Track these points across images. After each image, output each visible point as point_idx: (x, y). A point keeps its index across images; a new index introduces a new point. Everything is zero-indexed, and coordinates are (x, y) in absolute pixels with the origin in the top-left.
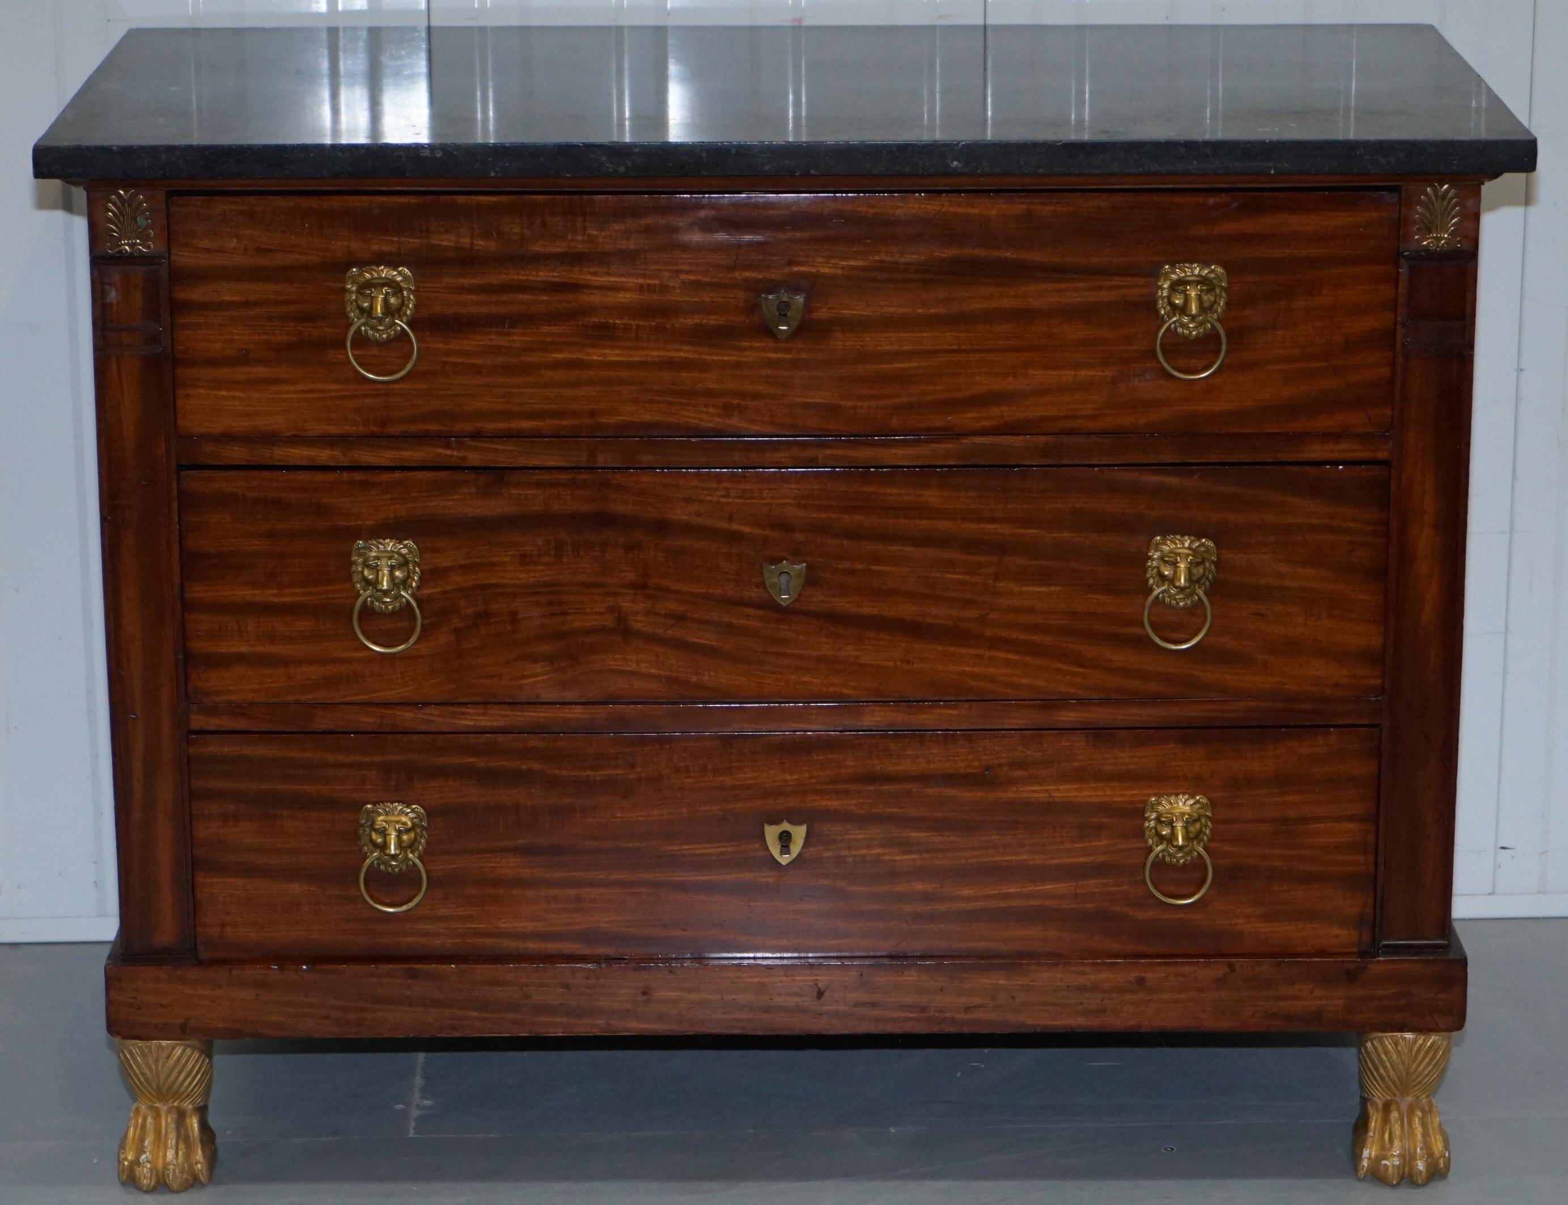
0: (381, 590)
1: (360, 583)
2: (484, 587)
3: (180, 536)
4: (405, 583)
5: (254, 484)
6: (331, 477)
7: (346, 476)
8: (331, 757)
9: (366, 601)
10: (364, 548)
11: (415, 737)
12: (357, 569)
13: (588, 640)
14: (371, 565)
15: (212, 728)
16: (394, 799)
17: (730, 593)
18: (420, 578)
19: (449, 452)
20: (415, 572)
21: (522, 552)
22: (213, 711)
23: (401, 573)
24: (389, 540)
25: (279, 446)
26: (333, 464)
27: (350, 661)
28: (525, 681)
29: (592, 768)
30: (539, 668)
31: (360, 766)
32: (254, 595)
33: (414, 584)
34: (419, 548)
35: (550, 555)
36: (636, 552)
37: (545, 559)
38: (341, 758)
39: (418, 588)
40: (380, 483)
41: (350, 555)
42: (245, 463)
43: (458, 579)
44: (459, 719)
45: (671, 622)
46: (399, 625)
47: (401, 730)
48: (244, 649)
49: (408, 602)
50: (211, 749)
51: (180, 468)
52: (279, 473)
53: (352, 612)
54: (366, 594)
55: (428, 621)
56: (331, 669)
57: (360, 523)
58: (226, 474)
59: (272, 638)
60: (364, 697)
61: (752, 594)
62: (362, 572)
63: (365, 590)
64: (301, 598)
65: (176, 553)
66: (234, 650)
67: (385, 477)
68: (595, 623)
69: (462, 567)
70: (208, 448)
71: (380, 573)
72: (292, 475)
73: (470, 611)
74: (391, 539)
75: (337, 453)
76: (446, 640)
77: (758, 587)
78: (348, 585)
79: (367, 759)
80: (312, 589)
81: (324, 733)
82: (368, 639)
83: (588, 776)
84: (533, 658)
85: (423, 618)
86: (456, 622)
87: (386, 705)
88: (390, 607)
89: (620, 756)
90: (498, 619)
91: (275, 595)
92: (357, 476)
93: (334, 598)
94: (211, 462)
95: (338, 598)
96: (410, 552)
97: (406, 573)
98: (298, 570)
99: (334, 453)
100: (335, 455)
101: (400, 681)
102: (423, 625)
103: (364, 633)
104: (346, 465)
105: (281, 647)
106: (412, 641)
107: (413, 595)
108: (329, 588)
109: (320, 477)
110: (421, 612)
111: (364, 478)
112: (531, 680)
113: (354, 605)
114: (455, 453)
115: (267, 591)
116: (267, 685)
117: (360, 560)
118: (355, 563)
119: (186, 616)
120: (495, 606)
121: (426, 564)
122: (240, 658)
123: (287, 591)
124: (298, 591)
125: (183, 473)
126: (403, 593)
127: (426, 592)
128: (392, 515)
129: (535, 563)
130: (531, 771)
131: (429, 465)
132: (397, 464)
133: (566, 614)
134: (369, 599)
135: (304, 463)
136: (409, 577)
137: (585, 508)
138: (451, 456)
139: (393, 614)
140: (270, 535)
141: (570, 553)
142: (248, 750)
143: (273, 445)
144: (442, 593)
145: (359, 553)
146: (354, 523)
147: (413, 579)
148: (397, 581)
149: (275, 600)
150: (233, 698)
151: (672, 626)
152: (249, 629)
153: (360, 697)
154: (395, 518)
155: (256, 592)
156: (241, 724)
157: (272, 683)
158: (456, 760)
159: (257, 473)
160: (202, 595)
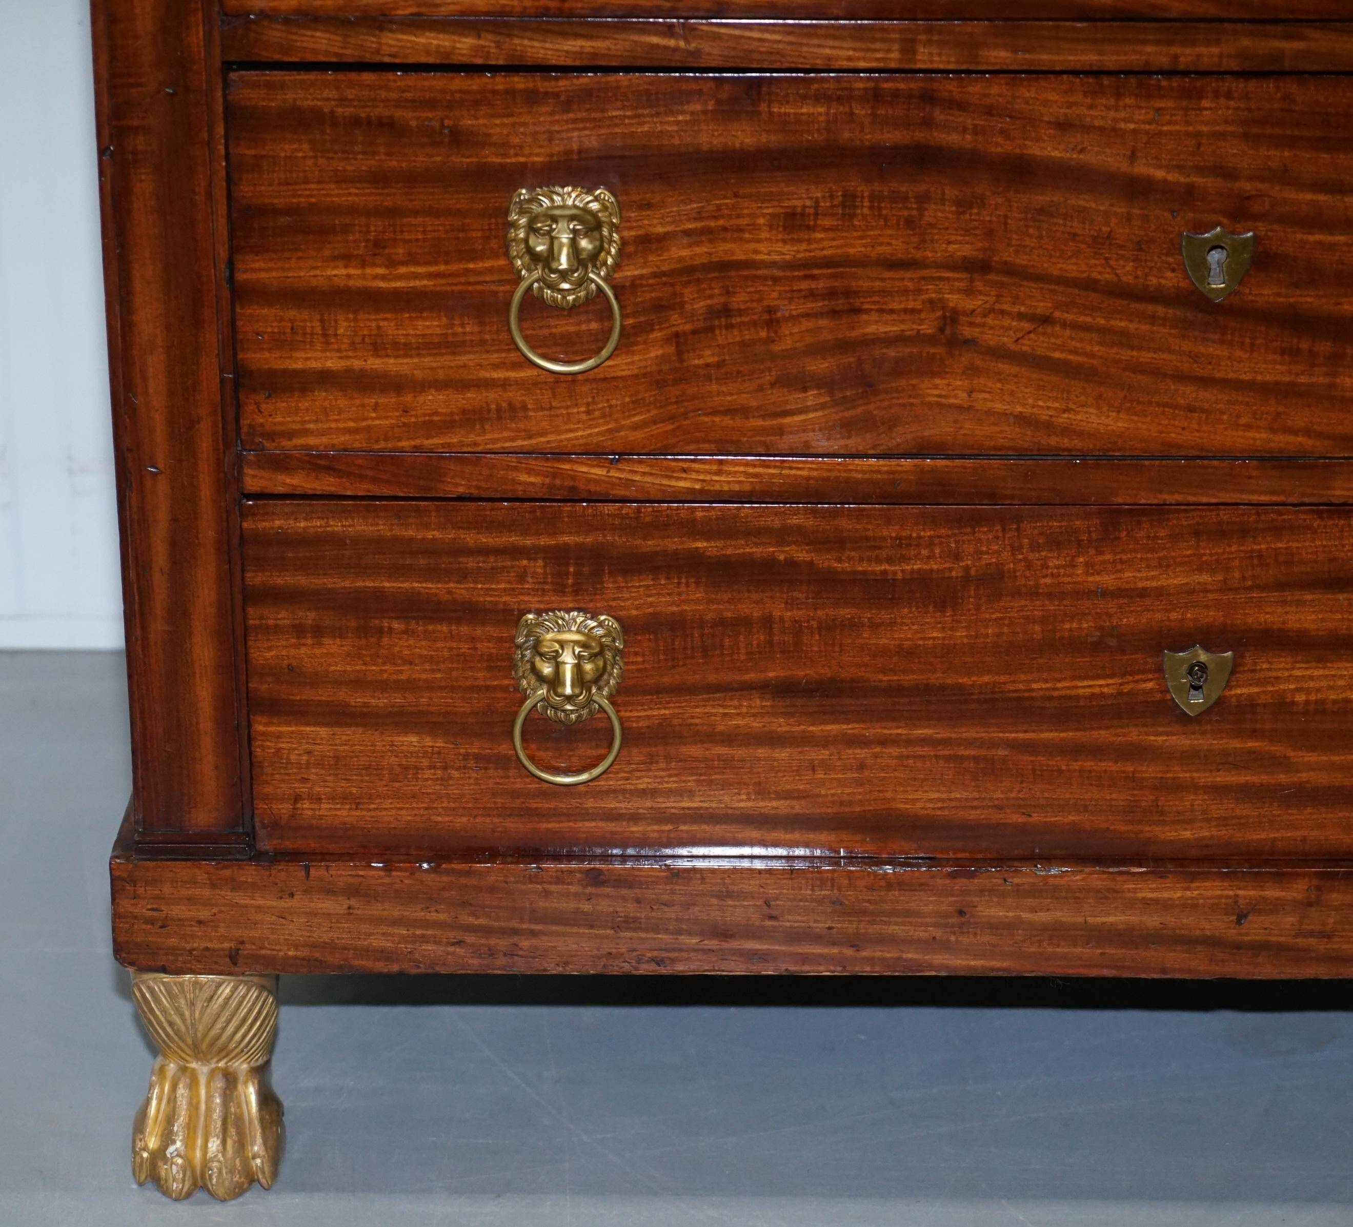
0: (556, 271)
1: (521, 258)
2: (725, 266)
3: (229, 179)
4: (594, 258)
5: (350, 94)
6: (475, 83)
7: (500, 82)
8: (470, 538)
9: (530, 288)
10: (530, 201)
11: (609, 508)
12: (517, 235)
13: (892, 353)
14: (540, 229)
15: (281, 490)
16: (571, 605)
17: (1128, 279)
18: (620, 251)
19: (672, 43)
20: (611, 241)
21: (789, 210)
22: (280, 464)
23: (591, 242)
24: (570, 189)
25: (391, 31)
26: (479, 61)
27: (505, 384)
28: (787, 420)
29: (889, 560)
30: (811, 397)
31: (516, 552)
32: (349, 276)
33: (610, 261)
34: (618, 202)
35: (833, 215)
36: (975, 211)
37: (826, 222)
38: (485, 539)
39: (617, 266)
40: (557, 95)
41: (507, 212)
42: (334, 60)
43: (685, 253)
44: (678, 479)
45: (1026, 326)
46: (584, 327)
47: (584, 495)
48: (332, 363)
49: (599, 287)
50: (278, 523)
51: (228, 66)
52: (390, 76)
53: (508, 304)
54: (531, 277)
55: (630, 321)
56: (472, 398)
57: (522, 159)
58: (303, 76)
59: (378, 348)
60: (525, 443)
61: (1163, 282)
62: (526, 241)
63: (529, 270)
64: (425, 282)
65: (222, 208)
66: (313, 364)
67: (564, 84)
68: (903, 327)
69: (687, 233)
70: (275, 34)
71: (556, 242)
72: (412, 79)
73: (701, 305)
74: (575, 187)
75: (487, 41)
76: (660, 352)
77: (1173, 270)
78: (502, 262)
79: (528, 542)
80: (442, 268)
81: (460, 498)
82: (533, 348)
83: (884, 572)
84: (802, 383)
85: (624, 316)
86: (678, 322)
87: (561, 454)
88: (570, 298)
89: (937, 541)
90: (745, 319)
91: (383, 278)
92: (519, 82)
93: (478, 283)
94: (277, 57)
95: (486, 282)
96: (605, 208)
97: (598, 243)
98: (420, 236)
99: (482, 42)
100: (484, 47)
101: (584, 417)
102: (622, 327)
103: (526, 339)
104: (501, 62)
105: (392, 361)
106: (605, 353)
107: (606, 279)
108: (471, 266)
109: (459, 82)
110: (621, 307)
111: (531, 85)
112: (797, 418)
113: (512, 294)
114: (682, 44)
115: (369, 271)
116: (370, 422)
117: (523, 221)
118: (514, 225)
119: (238, 310)
120: (739, 300)
121: (631, 228)
122: (325, 378)
123: (402, 270)
124: (420, 270)
125: (233, 76)
126: (591, 275)
127: (630, 272)
128: (575, 147)
129: (808, 228)
130: (791, 563)
131: (639, 63)
132: (586, 63)
133: (857, 311)
134: (536, 285)
135: (432, 60)
136: (601, 249)
137: (890, 137)
138: (675, 50)
139: (574, 309)
140: (379, 178)
141: (866, 211)
142: (336, 526)
143: (381, 29)
144: (655, 275)
145: (521, 208)
146: (514, 160)
147: (609, 253)
148: (584, 256)
149: (382, 284)
150: (312, 441)
151: (1029, 333)
152: (341, 331)
153: (520, 443)
154: (580, 151)
155: (352, 271)
156: (327, 484)
157: (376, 418)
158: (674, 544)
159: (353, 76)
160: (263, 275)
